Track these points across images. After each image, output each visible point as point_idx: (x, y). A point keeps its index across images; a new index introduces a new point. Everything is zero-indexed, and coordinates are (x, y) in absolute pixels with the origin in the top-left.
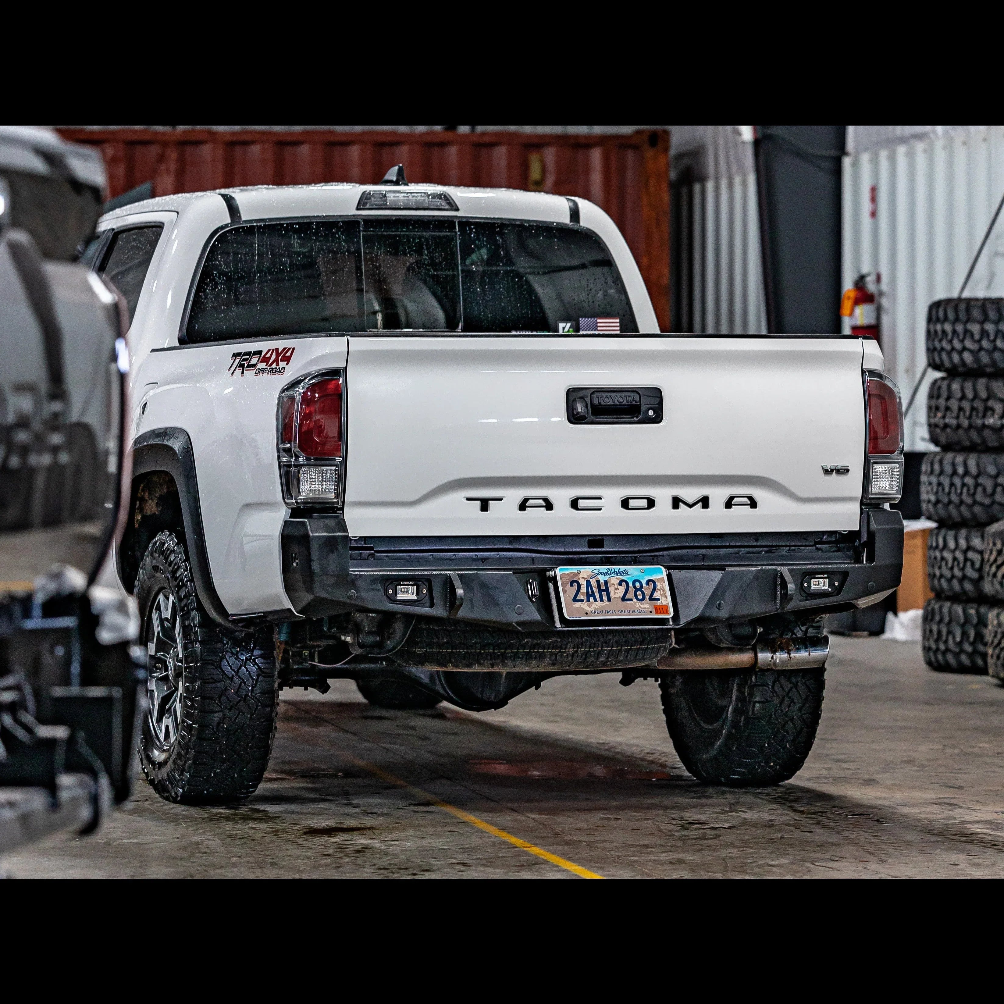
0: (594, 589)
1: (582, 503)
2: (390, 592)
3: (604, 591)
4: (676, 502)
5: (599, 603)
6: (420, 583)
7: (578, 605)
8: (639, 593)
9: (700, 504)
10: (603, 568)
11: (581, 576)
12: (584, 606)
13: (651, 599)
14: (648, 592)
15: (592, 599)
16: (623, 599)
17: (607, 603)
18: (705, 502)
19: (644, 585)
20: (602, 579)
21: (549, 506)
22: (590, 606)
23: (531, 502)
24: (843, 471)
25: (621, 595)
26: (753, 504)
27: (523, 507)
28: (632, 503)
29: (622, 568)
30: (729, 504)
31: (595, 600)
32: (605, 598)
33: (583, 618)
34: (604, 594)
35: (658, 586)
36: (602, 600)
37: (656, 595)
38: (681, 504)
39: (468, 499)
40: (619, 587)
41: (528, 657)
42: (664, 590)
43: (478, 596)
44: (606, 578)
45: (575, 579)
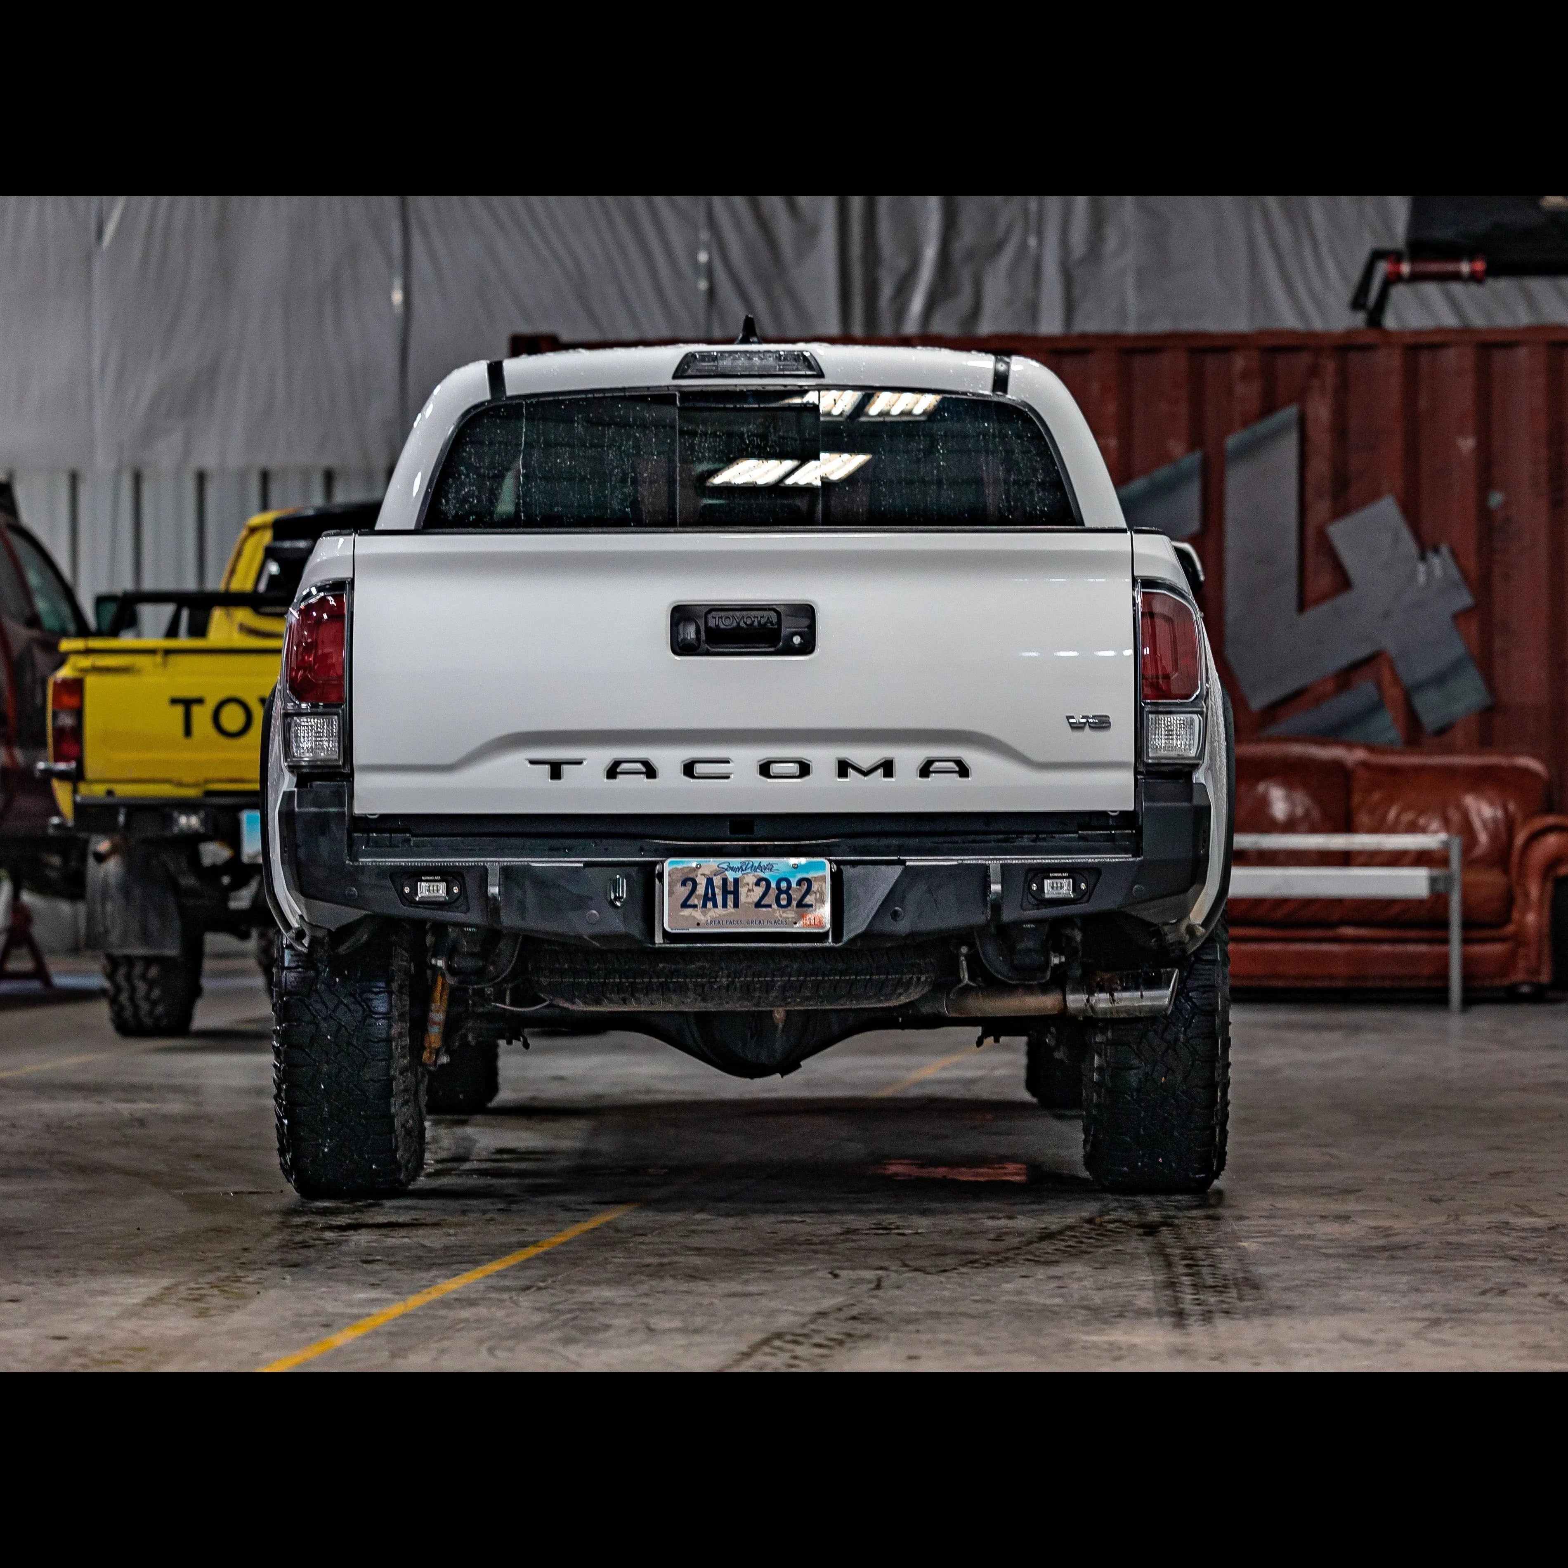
0: (717, 890)
1: (699, 769)
2: (407, 890)
3: (730, 892)
4: (844, 767)
5: (720, 910)
6: (450, 878)
7: (687, 912)
8: (783, 896)
9: (880, 771)
10: (736, 862)
11: (700, 871)
12: (697, 914)
13: (800, 904)
14: (796, 896)
15: (710, 905)
16: (758, 905)
17: (733, 910)
18: (888, 767)
19: (794, 885)
20: (731, 876)
21: (651, 772)
22: (704, 914)
23: (624, 767)
24: (1102, 724)
25: (756, 899)
26: (963, 771)
27: (612, 772)
28: (775, 769)
29: (765, 861)
30: (925, 771)
31: (715, 905)
32: (730, 903)
33: (692, 930)
34: (730, 897)
35: (815, 886)
36: (725, 905)
37: (809, 900)
38: (850, 770)
39: (532, 762)
40: (756, 888)
41: (664, 989)
42: (822, 894)
43: (531, 896)
44: (739, 875)
45: (691, 876)
